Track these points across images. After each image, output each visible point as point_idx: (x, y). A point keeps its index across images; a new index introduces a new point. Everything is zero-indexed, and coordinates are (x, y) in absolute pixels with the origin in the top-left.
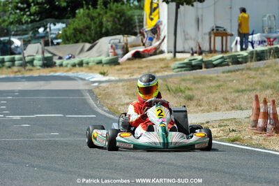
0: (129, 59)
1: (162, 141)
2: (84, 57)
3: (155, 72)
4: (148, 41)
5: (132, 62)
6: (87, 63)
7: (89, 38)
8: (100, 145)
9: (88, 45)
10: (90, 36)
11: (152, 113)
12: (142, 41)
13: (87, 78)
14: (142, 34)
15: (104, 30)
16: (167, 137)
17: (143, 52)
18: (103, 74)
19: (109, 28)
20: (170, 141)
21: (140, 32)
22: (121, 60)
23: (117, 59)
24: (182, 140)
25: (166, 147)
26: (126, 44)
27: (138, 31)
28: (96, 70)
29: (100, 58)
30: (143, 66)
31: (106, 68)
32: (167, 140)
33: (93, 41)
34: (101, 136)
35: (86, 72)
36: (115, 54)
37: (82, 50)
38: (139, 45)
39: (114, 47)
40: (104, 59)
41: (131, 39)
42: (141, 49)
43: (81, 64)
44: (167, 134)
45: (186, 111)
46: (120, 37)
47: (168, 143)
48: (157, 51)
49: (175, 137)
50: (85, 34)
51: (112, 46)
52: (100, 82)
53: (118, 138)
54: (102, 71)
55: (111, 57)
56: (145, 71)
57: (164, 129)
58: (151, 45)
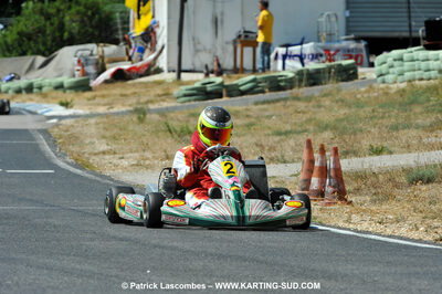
0: (106, 82)
1: (235, 214)
2: (35, 78)
3: (147, 102)
4: (136, 54)
5: (111, 86)
6: (40, 88)
7: (42, 48)
8: (130, 217)
9: (40, 59)
10: (44, 44)
11: (217, 169)
12: (127, 53)
13: (39, 112)
14: (127, 42)
15: (66, 35)
16: (242, 207)
17: (129, 70)
18: (65, 105)
19: (75, 31)
20: (247, 214)
21: (125, 39)
22: (93, 83)
23: (88, 80)
24: (266, 213)
25: (241, 223)
26: (102, 57)
27: (121, 37)
28: (53, 98)
29: (59, 80)
30: (129, 92)
31: (69, 96)
32: (243, 213)
33: (49, 52)
35: (38, 102)
36: (84, 73)
37: (31, 67)
38: (123, 60)
39: (83, 62)
40: (67, 81)
41: (110, 49)
42: (126, 66)
43: (29, 89)
44: (242, 202)
45: (264, 166)
46: (92, 46)
47: (244, 217)
48: (151, 69)
49: (255, 208)
50: (36, 42)
51: (79, 61)
52: (60, 118)
53: (164, 208)
54: (64, 101)
55: (77, 78)
56: (133, 100)
57: (237, 194)
58: (141, 60)
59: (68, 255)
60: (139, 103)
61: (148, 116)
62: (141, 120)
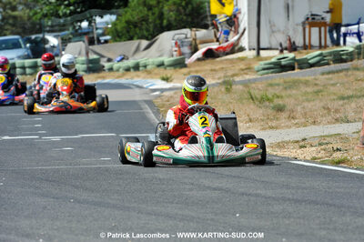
0: (199, 60)
1: (206, 154)
2: (141, 58)
3: (233, 75)
4: (223, 36)
5: (203, 63)
6: (145, 66)
7: (146, 33)
8: (134, 160)
9: (145, 43)
10: (148, 30)
11: (195, 122)
12: (216, 36)
13: (145, 86)
14: (215, 26)
15: (165, 22)
16: (212, 149)
17: (217, 49)
18: (166, 79)
19: (172, 19)
20: (215, 154)
21: (213, 24)
22: (188, 61)
23: (183, 60)
24: (229, 153)
25: (211, 162)
26: (195, 40)
27: (209, 23)
28: (156, 74)
29: (161, 59)
30: (217, 68)
31: (169, 72)
32: (213, 153)
33: (151, 37)
34: (134, 150)
35: (144, 78)
36: (181, 54)
37: (137, 50)
38: (212, 41)
39: (179, 44)
40: (167, 60)
41: (201, 33)
42: (214, 46)
43: (136, 67)
44: (212, 146)
45: (235, 118)
46: (186, 31)
47: (213, 156)
48: (235, 48)
49: (222, 150)
50: (141, 29)
51: (176, 43)
52: (162, 90)
53: (155, 152)
54: (165, 76)
55: (175, 58)
56: (221, 74)
57: (209, 140)
58: (227, 41)
59: (172, 203)
60: (225, 76)
61: (233, 87)
62: (228, 90)
